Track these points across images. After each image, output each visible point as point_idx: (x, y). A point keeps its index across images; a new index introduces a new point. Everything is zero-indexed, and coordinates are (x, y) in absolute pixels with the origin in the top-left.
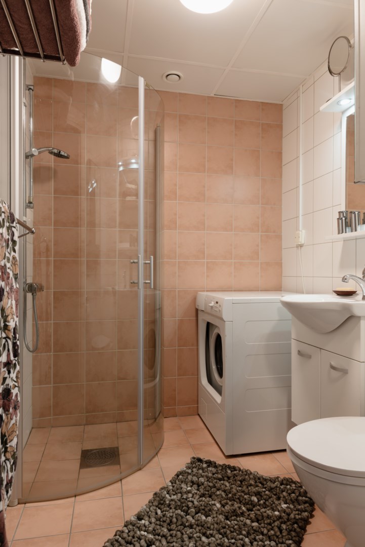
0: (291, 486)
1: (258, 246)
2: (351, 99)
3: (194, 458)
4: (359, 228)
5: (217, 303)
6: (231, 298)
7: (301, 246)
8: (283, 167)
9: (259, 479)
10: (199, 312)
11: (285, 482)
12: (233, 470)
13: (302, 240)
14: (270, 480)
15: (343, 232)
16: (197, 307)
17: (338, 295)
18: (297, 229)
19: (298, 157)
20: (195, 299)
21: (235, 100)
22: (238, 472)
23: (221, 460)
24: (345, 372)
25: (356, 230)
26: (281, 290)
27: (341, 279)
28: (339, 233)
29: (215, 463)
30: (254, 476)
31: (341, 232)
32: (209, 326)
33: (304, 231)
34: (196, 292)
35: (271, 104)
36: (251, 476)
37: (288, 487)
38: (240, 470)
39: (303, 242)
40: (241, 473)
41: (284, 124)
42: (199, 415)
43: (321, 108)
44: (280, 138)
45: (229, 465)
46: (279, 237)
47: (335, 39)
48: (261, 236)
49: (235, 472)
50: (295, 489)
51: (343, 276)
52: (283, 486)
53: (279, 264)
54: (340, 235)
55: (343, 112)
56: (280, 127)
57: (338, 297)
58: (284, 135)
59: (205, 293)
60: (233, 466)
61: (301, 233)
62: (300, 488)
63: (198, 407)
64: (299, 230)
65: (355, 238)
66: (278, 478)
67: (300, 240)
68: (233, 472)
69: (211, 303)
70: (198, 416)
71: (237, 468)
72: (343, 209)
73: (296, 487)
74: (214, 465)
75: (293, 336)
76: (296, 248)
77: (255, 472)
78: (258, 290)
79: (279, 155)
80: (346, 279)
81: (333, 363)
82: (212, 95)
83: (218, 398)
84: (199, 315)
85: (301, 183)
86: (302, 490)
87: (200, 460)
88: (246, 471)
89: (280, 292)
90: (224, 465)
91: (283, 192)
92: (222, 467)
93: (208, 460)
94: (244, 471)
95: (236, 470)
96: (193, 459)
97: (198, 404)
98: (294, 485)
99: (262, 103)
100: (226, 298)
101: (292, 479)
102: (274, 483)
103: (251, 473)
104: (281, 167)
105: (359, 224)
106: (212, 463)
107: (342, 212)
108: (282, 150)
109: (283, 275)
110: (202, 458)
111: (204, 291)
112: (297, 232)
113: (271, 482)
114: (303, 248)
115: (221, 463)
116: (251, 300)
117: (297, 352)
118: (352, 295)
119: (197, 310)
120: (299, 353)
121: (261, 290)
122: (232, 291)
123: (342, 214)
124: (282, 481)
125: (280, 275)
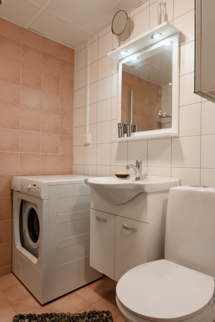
0: (96, 317)
1: (58, 143)
2: (127, 52)
3: (16, 316)
4: (131, 134)
5: (35, 185)
6: (48, 182)
7: (88, 145)
8: (74, 92)
9: (72, 318)
10: (14, 192)
11: (91, 315)
12: (50, 317)
13: (89, 141)
14: (80, 317)
15: (122, 137)
16: (12, 188)
17: (118, 177)
18: (85, 133)
19: (86, 86)
20: (10, 182)
21: (43, 37)
22: (55, 317)
23: (39, 311)
24: (134, 230)
25: (130, 136)
26: (72, 174)
27: (126, 167)
28: (119, 137)
29: (35, 315)
30: (68, 318)
31: (121, 136)
32: (23, 203)
33: (90, 135)
34: (12, 177)
35: (67, 47)
36: (66, 318)
37: (94, 318)
38: (56, 315)
39: (89, 142)
40: (57, 317)
41: (75, 63)
42: (12, 272)
43: (108, 54)
44: (72, 72)
45: (46, 314)
46: (71, 138)
47: (117, 12)
48: (60, 136)
49: (53, 319)
50: (99, 319)
51: (126, 165)
52: (90, 319)
53: (71, 156)
54: (120, 138)
55: (120, 60)
56: (72, 64)
57: (118, 178)
58: (75, 70)
59: (19, 177)
60: (50, 314)
61: (88, 136)
62: (102, 317)
63: (12, 266)
64: (87, 134)
65: (127, 141)
66: (85, 313)
67: (88, 141)
68: (51, 320)
69: (28, 185)
70: (12, 274)
71: (54, 315)
72: (120, 122)
73: (99, 317)
74: (34, 317)
75: (91, 207)
76: (84, 146)
77: (68, 313)
78: (58, 174)
79: (72, 83)
80: (129, 167)
81: (125, 225)
82: (26, 28)
83: (34, 260)
84: (14, 195)
85: (88, 104)
86: (104, 318)
87: (22, 317)
88: (61, 315)
89: (72, 175)
90: (43, 314)
91: (74, 108)
92: (42, 317)
93: (29, 315)
94: (60, 315)
95: (53, 317)
96: (15, 318)
97: (12, 264)
98: (98, 316)
99: (62, 45)
100: (43, 182)
101: (95, 311)
102: (84, 319)
103: (65, 315)
104: (73, 92)
105: (131, 132)
106: (33, 316)
107: (120, 124)
108: (73, 80)
109: (74, 164)
110: (23, 314)
111: (18, 176)
112: (85, 135)
113: (81, 318)
114: (89, 146)
115: (40, 313)
116: (62, 182)
117: (96, 218)
118: (126, 177)
119: (12, 191)
120: (97, 218)
121: (60, 174)
122: (39, 175)
123: (120, 125)
124: (89, 314)
125: (72, 164)
